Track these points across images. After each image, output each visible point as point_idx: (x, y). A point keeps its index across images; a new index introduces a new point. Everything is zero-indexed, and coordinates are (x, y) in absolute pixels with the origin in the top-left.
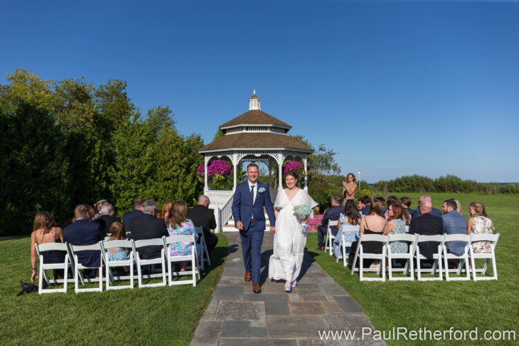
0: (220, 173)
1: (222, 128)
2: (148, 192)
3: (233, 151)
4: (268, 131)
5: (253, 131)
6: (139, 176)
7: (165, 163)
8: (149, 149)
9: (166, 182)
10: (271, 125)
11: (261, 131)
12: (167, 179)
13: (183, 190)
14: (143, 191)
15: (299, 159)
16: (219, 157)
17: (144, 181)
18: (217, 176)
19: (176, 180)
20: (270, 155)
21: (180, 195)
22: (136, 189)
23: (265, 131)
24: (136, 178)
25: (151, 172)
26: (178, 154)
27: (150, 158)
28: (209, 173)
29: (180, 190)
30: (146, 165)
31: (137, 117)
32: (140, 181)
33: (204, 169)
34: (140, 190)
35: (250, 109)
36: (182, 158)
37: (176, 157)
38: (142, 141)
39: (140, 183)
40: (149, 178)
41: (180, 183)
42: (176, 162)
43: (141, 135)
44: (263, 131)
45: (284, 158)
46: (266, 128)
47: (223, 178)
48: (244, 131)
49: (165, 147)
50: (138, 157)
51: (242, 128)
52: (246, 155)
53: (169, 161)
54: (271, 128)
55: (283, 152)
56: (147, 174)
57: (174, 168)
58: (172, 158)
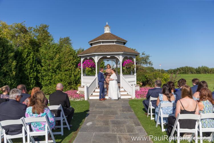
0: (88, 67)
1: (90, 43)
2: (57, 77)
3: (95, 55)
4: (114, 44)
5: (106, 44)
6: (53, 69)
7: (65, 62)
8: (58, 56)
9: (66, 72)
10: (116, 40)
11: (110, 44)
12: (66, 70)
13: (74, 75)
14: (55, 77)
15: (131, 59)
16: (88, 58)
17: (55, 72)
18: (87, 68)
19: (71, 71)
20: (115, 56)
21: (73, 78)
22: (52, 75)
23: (113, 44)
24: (51, 70)
25: (59, 67)
26: (71, 58)
27: (58, 60)
28: (83, 67)
29: (73, 75)
30: (56, 63)
31: (52, 40)
32: (53, 71)
33: (81, 65)
34: (53, 76)
35: (105, 32)
36: (74, 60)
37: (71, 59)
38: (54, 52)
39: (53, 73)
40: (58, 70)
41: (73, 72)
42: (71, 62)
43: (54, 49)
44: (111, 44)
45: (123, 58)
46: (113, 42)
47: (90, 69)
48: (102, 44)
49: (65, 55)
50: (52, 60)
51: (100, 42)
52: (102, 57)
53: (67, 61)
54: (116, 42)
55: (122, 55)
56: (57, 68)
57: (70, 65)
58: (69, 60)
